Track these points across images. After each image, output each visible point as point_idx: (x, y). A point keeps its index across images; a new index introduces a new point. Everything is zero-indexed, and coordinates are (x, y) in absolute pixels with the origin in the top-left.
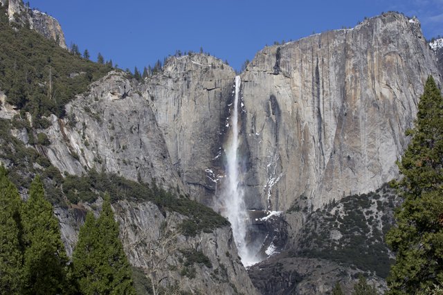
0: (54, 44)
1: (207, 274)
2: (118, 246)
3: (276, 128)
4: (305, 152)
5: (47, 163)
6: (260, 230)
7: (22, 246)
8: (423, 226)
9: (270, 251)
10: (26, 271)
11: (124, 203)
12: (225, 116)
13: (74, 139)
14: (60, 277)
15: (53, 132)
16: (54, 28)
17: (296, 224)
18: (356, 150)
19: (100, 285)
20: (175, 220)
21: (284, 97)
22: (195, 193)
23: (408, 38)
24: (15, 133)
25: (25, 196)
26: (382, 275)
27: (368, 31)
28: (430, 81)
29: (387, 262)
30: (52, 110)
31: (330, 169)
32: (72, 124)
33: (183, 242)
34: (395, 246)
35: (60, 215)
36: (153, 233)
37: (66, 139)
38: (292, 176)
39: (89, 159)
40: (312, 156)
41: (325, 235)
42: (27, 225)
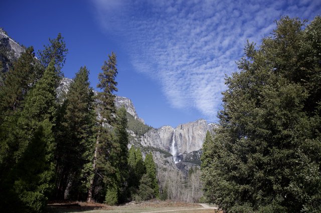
0: (142, 124)
1: (168, 164)
2: (153, 159)
3: (181, 138)
4: (186, 143)
5: (141, 144)
6: (179, 157)
7: (136, 159)
8: (207, 157)
9: (180, 161)
10: (136, 163)
11: (154, 152)
12: (172, 136)
13: (146, 140)
14: (142, 164)
15: (142, 139)
16: (142, 121)
17: (185, 156)
18: (195, 143)
19: (149, 166)
20: (163, 155)
21: (182, 133)
22: (167, 150)
23: (205, 123)
24: (135, 139)
25: (136, 150)
26: (200, 165)
27: (197, 122)
28: (208, 131)
29: (201, 163)
30: (142, 135)
31: (190, 146)
32: (145, 137)
33: (164, 159)
34: (202, 160)
35: (142, 153)
36: (159, 157)
37: (144, 140)
38: (184, 147)
39: (148, 144)
40: (187, 144)
41: (190, 158)
42: (136, 155)
